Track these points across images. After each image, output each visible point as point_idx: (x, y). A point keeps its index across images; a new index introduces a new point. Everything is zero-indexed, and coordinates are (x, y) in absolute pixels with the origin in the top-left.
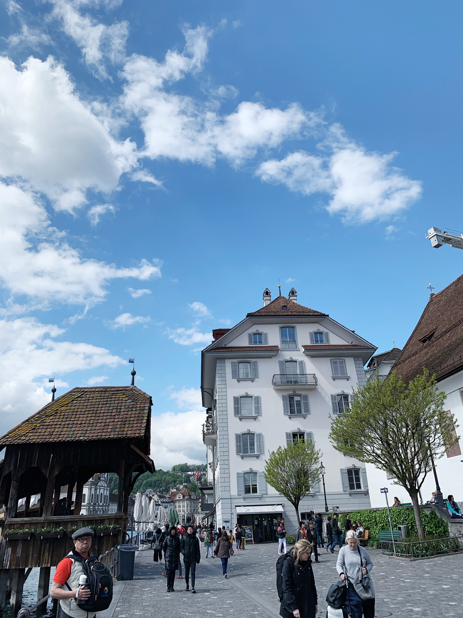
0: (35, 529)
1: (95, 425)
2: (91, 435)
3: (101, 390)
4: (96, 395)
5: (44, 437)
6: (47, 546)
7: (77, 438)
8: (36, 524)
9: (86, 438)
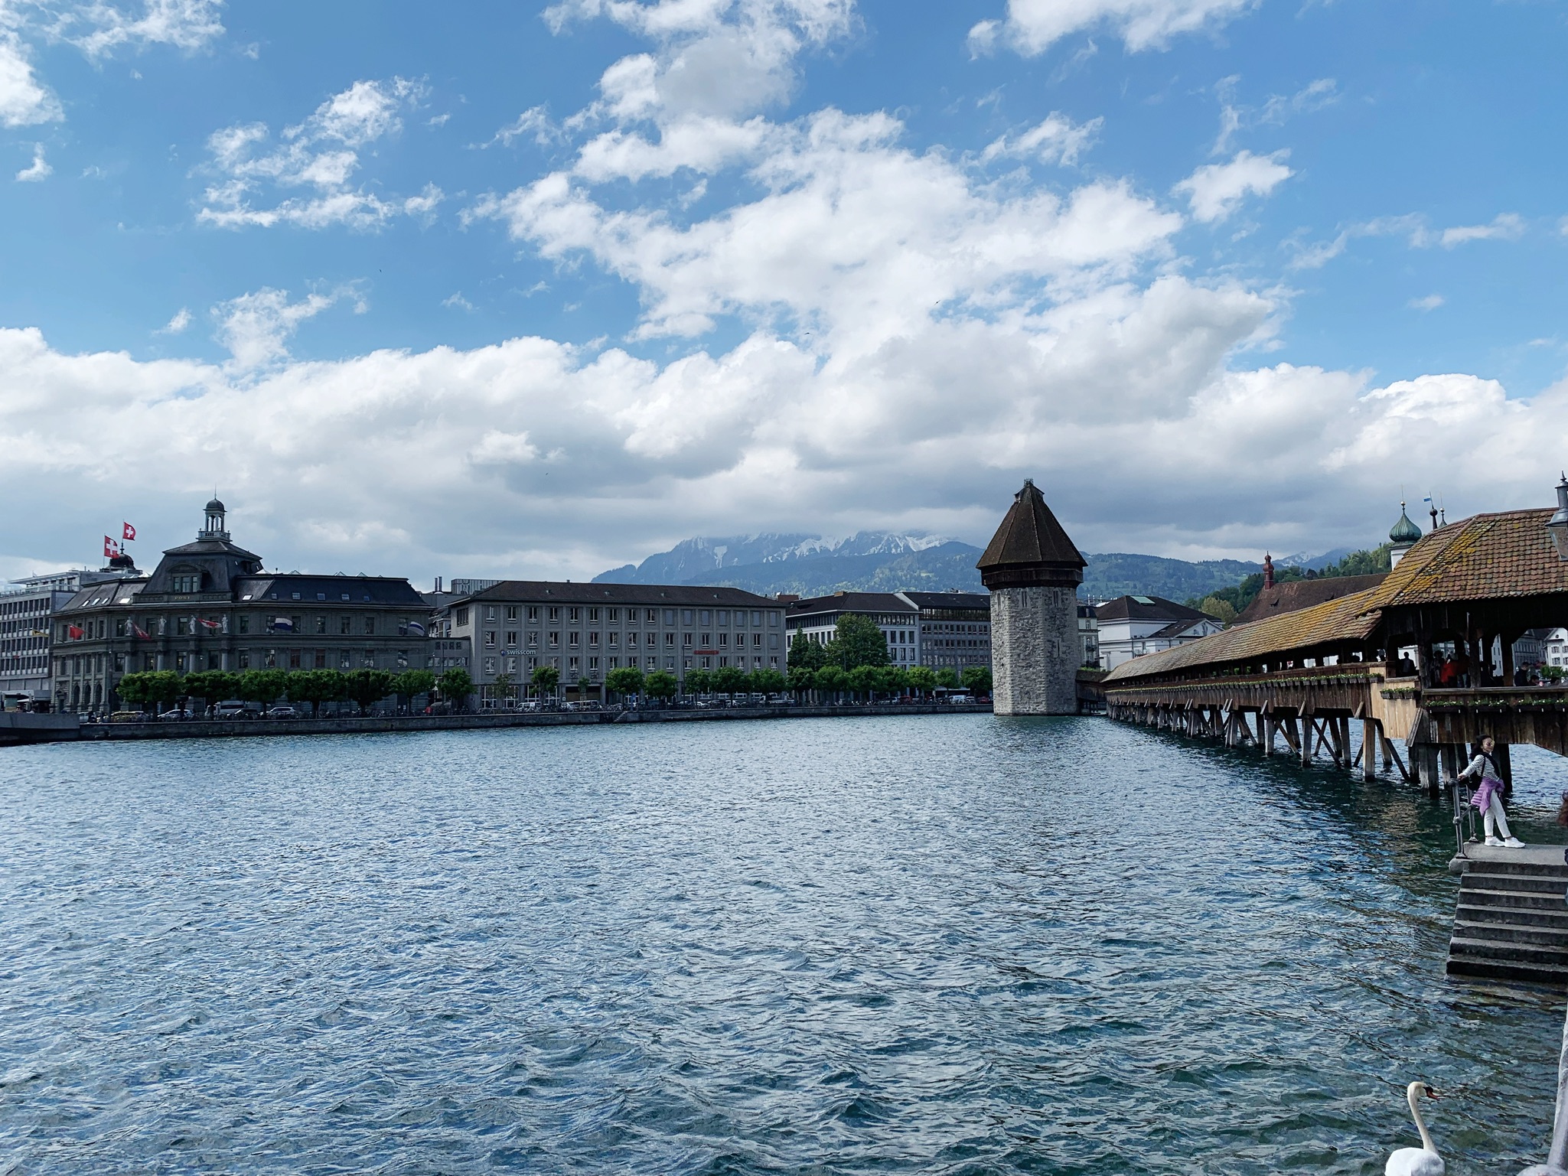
0: (1465, 702)
1: (1527, 572)
2: (1526, 588)
3: (1522, 515)
4: (1516, 526)
5: (1455, 593)
6: (1486, 721)
7: (1506, 594)
8: (1464, 696)
9: (1519, 593)
